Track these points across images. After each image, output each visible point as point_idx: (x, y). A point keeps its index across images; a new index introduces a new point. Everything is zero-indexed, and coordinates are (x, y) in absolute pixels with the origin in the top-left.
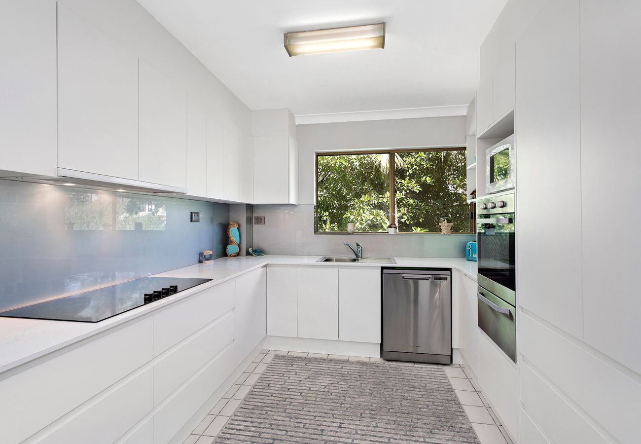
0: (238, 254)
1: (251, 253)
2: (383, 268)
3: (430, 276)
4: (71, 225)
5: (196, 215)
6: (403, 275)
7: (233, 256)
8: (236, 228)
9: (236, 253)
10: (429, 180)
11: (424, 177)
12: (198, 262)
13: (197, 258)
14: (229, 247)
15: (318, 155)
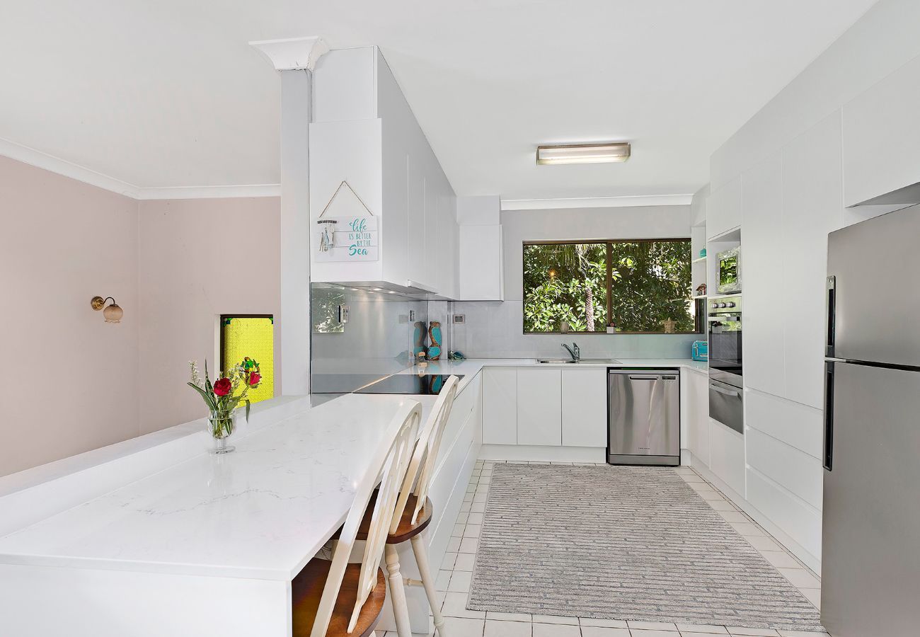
1: (453, 356)
2: (609, 369)
3: (657, 376)
5: (413, 313)
6: (630, 376)
7: (435, 359)
8: (438, 328)
9: (438, 356)
10: (630, 263)
11: (624, 260)
14: (432, 349)
15: (525, 244)
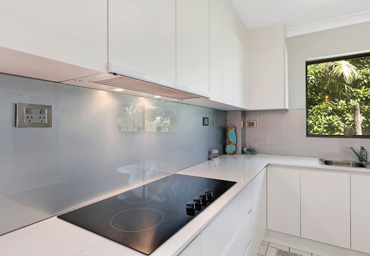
0: (234, 153)
1: (246, 152)
4: (120, 128)
5: (206, 119)
7: (231, 154)
8: (234, 131)
9: (233, 152)
12: (207, 159)
13: (207, 156)
14: (228, 146)
15: (308, 63)
